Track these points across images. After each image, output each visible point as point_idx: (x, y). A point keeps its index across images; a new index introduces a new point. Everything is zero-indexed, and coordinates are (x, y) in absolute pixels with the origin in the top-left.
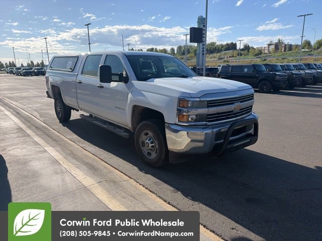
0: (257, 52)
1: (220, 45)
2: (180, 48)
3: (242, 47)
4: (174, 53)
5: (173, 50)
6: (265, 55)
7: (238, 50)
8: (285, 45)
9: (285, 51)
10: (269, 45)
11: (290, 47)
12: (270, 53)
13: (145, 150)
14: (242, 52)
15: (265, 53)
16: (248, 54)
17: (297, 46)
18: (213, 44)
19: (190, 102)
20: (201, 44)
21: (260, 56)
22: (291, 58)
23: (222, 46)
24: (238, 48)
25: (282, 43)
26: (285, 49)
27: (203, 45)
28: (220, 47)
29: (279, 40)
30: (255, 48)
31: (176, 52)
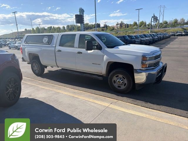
0: (112, 29)
1: (91, 25)
2: (68, 26)
3: (103, 26)
4: (65, 30)
5: (64, 27)
6: (116, 30)
7: (101, 28)
8: (125, 24)
9: (125, 28)
10: (117, 24)
11: (127, 26)
12: (118, 29)
13: (116, 85)
14: (104, 29)
15: (116, 29)
16: (107, 30)
17: (131, 25)
18: (87, 24)
19: (148, 58)
20: (82, 24)
21: (113, 31)
22: (130, 32)
23: (93, 25)
24: (101, 27)
25: (123, 23)
26: (125, 26)
27: (84, 25)
28: (91, 26)
29: (121, 22)
30: (110, 26)
31: (66, 29)
